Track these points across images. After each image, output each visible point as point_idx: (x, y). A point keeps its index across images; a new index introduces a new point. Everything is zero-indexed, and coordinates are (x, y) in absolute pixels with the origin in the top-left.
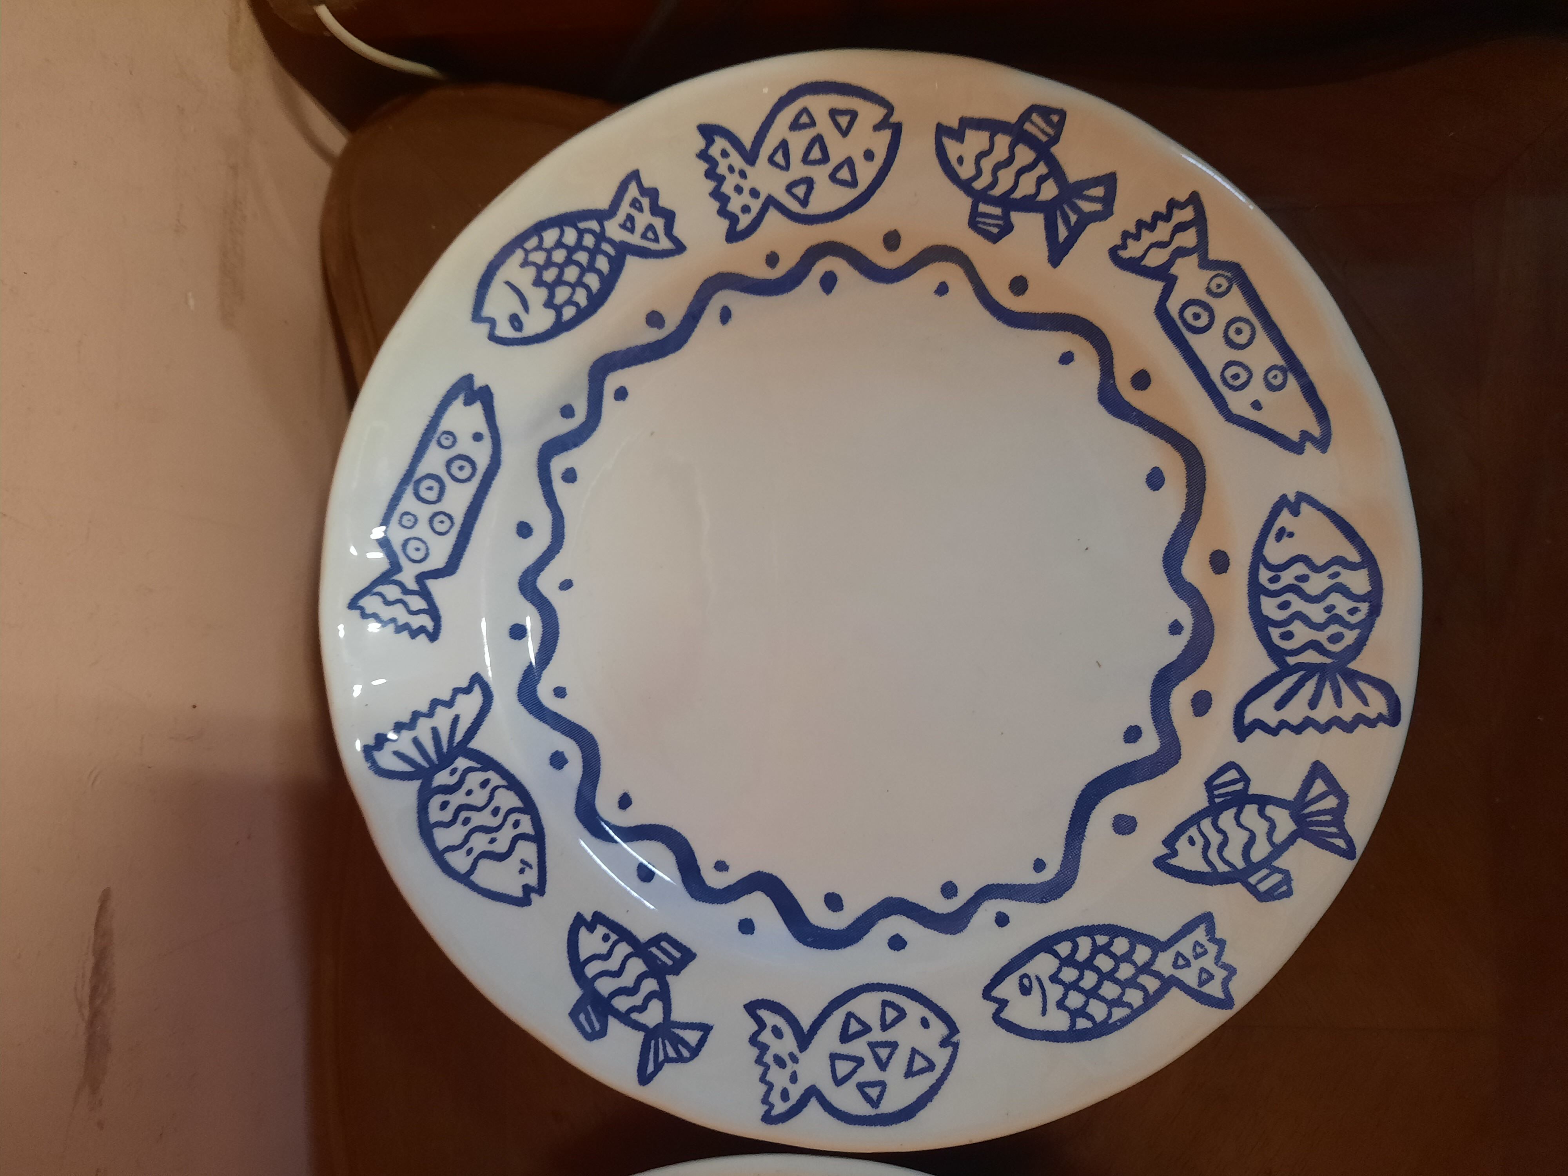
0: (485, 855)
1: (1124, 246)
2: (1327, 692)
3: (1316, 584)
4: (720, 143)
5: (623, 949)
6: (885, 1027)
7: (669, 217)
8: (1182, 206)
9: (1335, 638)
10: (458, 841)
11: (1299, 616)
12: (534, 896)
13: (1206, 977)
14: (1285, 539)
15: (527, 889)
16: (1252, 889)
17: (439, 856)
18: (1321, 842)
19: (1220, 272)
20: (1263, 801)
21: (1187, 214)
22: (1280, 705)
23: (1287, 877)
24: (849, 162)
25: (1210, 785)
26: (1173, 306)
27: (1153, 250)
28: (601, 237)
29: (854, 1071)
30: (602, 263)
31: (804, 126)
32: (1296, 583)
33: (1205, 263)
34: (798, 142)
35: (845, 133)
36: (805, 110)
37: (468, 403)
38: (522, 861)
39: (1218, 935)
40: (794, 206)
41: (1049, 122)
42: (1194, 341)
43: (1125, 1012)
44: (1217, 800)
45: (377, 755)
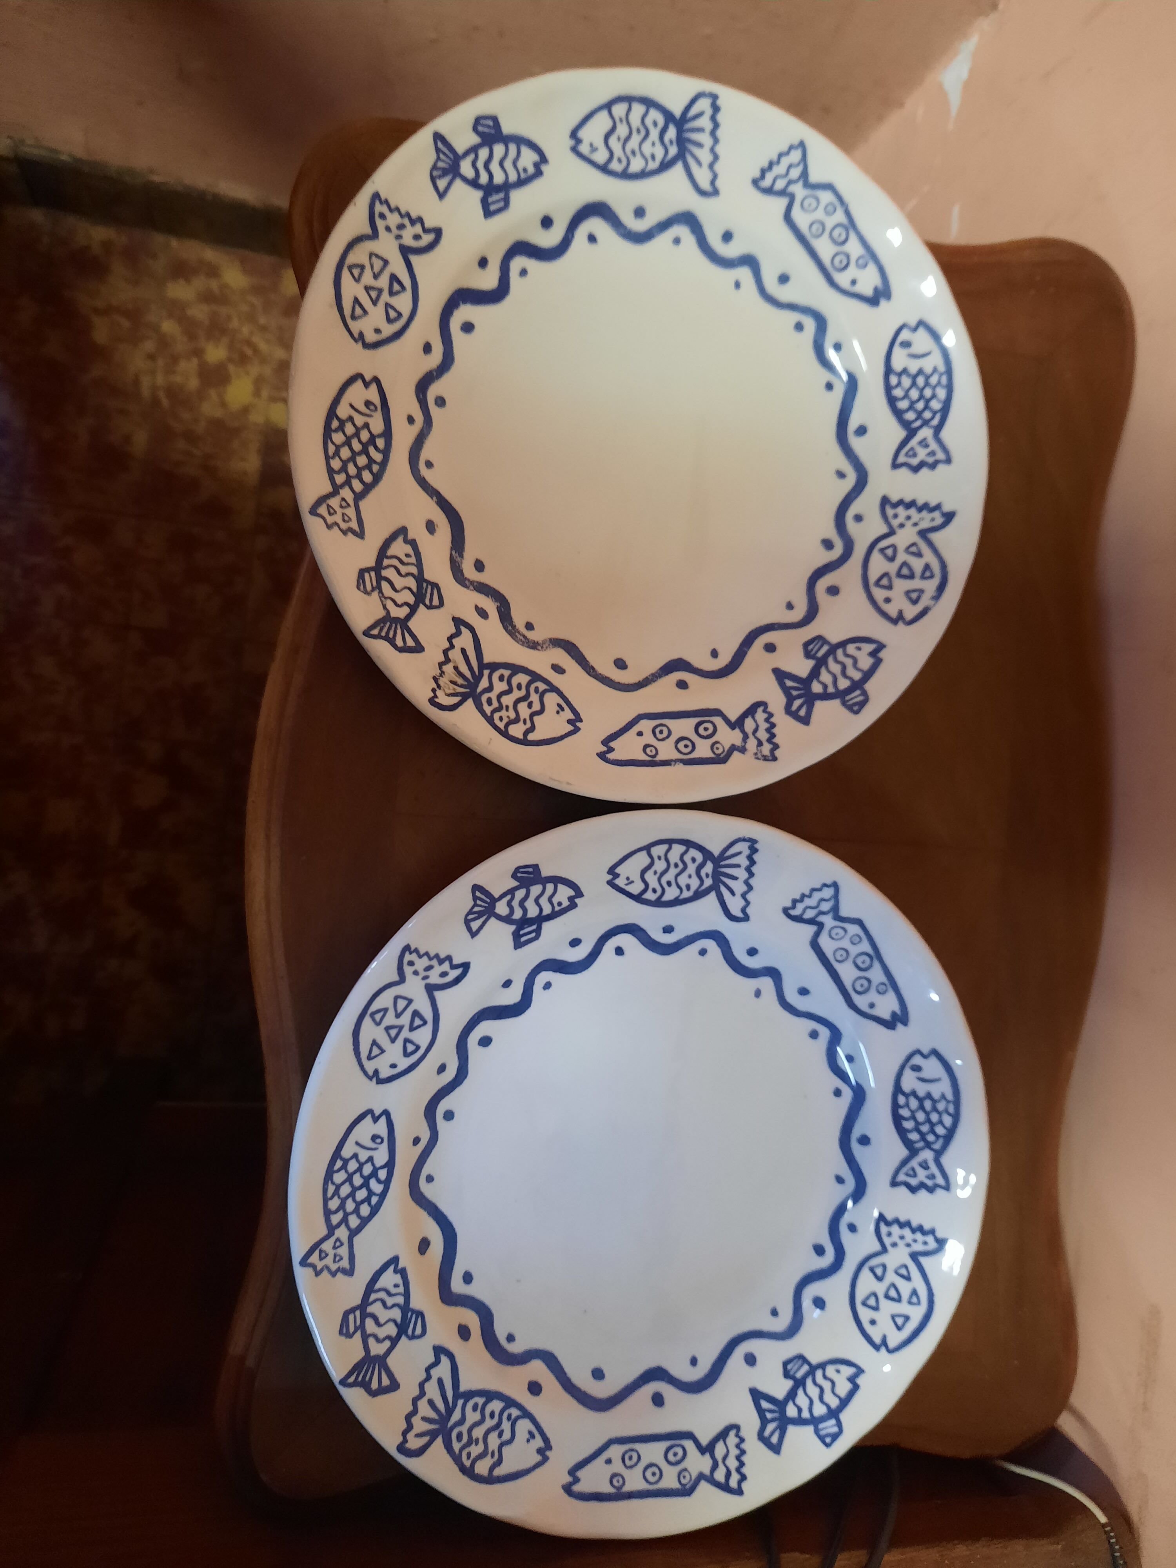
0: (652, 864)
1: (737, 1435)
2: (432, 1415)
3: (494, 1441)
4: (932, 1245)
5: (547, 910)
6: (407, 1041)
7: (913, 1190)
8: (740, 1483)
9: (459, 1436)
10: (670, 856)
11: (482, 1420)
12: (610, 877)
13: (323, 1256)
14: (527, 1436)
15: (617, 876)
16: (352, 1310)
17: (670, 842)
18: (357, 1368)
19: (692, 1482)
20: (394, 1341)
21: (733, 1483)
22: (440, 1382)
23: (349, 1336)
24: (876, 1308)
25: (420, 1314)
26: (689, 1444)
27: (725, 1450)
28: (928, 1145)
29: (396, 1010)
30: (914, 1136)
31: (911, 1297)
32: (500, 1429)
33: (701, 1477)
34: (905, 1288)
35: (893, 1317)
36: (919, 1303)
37: (894, 1014)
38: (632, 882)
39: (339, 1275)
40: (873, 1262)
41: (828, 1435)
42: (663, 1445)
43: (329, 1194)
44: (409, 1314)
45: (748, 844)
